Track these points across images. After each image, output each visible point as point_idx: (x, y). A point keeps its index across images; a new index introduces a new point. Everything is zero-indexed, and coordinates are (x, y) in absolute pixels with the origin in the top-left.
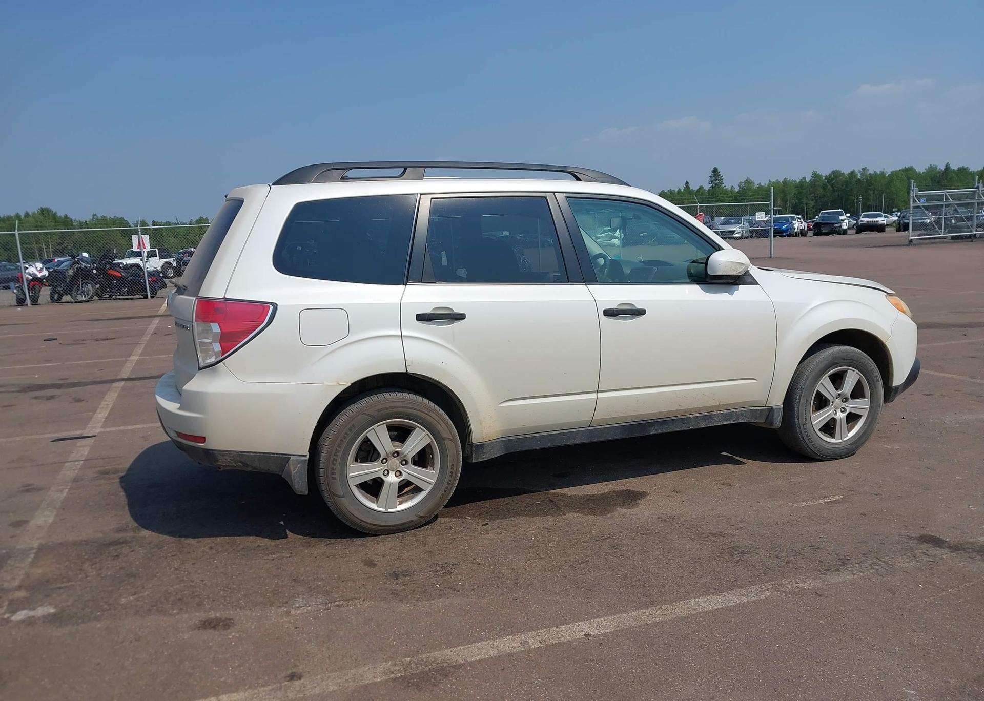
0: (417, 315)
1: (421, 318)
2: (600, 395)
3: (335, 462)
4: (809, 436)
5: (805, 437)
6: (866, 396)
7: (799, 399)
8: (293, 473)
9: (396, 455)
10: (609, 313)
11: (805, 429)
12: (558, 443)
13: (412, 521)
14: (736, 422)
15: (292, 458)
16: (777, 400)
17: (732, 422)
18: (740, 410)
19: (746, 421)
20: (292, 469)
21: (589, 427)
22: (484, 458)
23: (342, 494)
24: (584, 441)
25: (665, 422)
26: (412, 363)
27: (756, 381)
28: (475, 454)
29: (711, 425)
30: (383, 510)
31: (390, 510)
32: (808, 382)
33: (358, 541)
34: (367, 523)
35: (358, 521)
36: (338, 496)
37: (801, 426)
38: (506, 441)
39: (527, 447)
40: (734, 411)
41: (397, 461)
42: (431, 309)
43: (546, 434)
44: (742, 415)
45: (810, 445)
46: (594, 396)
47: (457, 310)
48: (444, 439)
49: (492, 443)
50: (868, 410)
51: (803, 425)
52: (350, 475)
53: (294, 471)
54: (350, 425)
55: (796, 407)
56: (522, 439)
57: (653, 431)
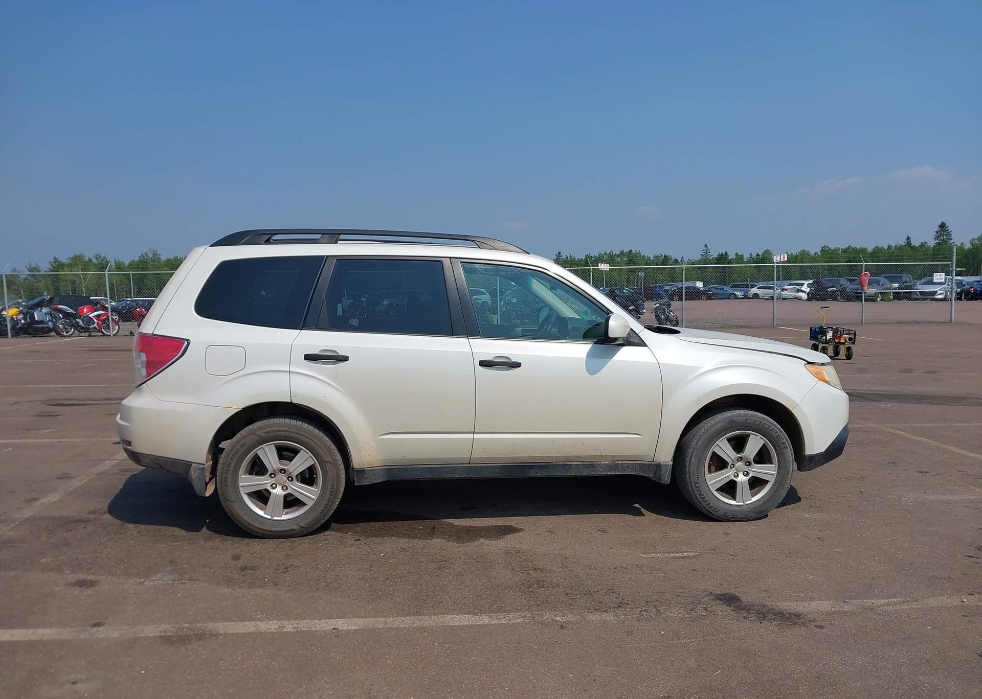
0: (305, 355)
1: (309, 357)
2: (476, 436)
3: (227, 472)
4: (703, 495)
5: (698, 496)
6: (773, 461)
7: (691, 458)
8: (194, 477)
9: (283, 471)
10: (483, 364)
11: (697, 487)
12: (437, 476)
13: (294, 530)
14: (622, 473)
15: (193, 465)
16: (666, 456)
17: (618, 473)
18: (627, 462)
19: (633, 474)
20: (193, 474)
21: (469, 464)
22: (366, 482)
23: (233, 499)
24: (464, 477)
25: (545, 466)
26: (296, 395)
27: (641, 436)
28: (357, 477)
29: (594, 473)
30: (269, 517)
31: (275, 518)
32: (700, 442)
33: (246, 540)
34: (254, 527)
35: (246, 524)
36: (230, 501)
37: (693, 484)
38: (389, 470)
39: (407, 476)
40: (620, 462)
41: (284, 477)
42: (319, 350)
43: (426, 466)
44: (628, 467)
45: (704, 504)
46: (471, 436)
47: (342, 353)
48: (326, 462)
49: (373, 471)
50: (775, 476)
51: (695, 483)
52: (241, 484)
53: (194, 475)
54: (242, 443)
55: (687, 465)
56: (404, 469)
57: (533, 474)
